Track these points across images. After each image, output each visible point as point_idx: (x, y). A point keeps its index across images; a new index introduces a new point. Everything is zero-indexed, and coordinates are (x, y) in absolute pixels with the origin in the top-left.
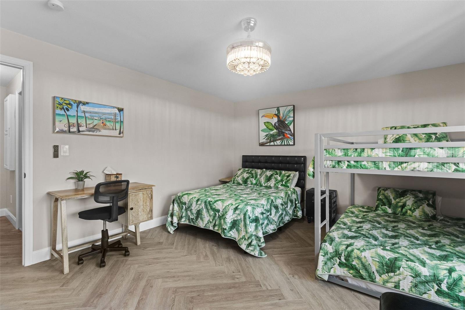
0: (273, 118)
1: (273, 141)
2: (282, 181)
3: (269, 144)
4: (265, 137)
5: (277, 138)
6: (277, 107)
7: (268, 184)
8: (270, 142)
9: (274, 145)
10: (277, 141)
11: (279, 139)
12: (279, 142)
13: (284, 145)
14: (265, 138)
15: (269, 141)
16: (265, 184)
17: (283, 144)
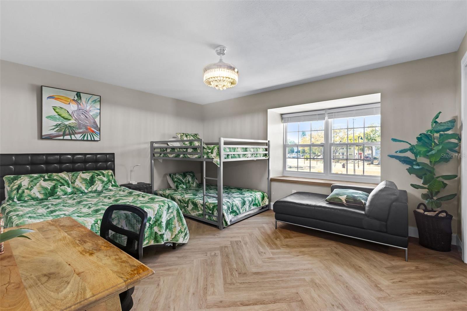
0: (69, 104)
1: (70, 134)
2: (110, 181)
3: (62, 138)
4: (54, 127)
5: (76, 131)
6: (78, 92)
7: (92, 189)
8: (64, 135)
9: (71, 140)
10: (76, 135)
11: (79, 133)
12: (78, 137)
13: (87, 140)
14: (53, 129)
15: (61, 133)
16: (88, 189)
17: (85, 139)
